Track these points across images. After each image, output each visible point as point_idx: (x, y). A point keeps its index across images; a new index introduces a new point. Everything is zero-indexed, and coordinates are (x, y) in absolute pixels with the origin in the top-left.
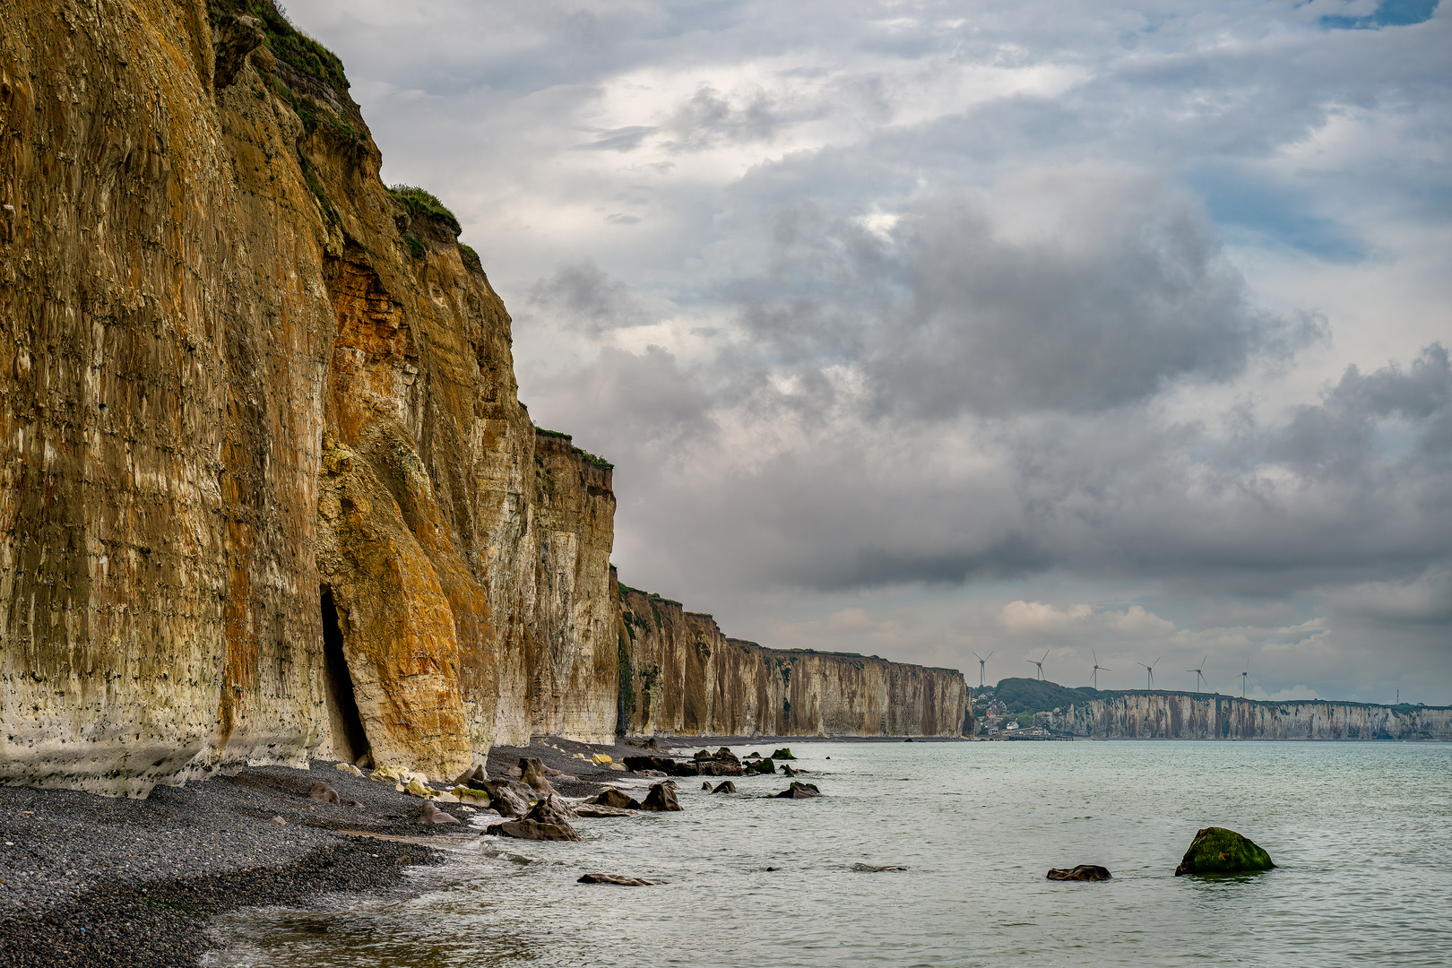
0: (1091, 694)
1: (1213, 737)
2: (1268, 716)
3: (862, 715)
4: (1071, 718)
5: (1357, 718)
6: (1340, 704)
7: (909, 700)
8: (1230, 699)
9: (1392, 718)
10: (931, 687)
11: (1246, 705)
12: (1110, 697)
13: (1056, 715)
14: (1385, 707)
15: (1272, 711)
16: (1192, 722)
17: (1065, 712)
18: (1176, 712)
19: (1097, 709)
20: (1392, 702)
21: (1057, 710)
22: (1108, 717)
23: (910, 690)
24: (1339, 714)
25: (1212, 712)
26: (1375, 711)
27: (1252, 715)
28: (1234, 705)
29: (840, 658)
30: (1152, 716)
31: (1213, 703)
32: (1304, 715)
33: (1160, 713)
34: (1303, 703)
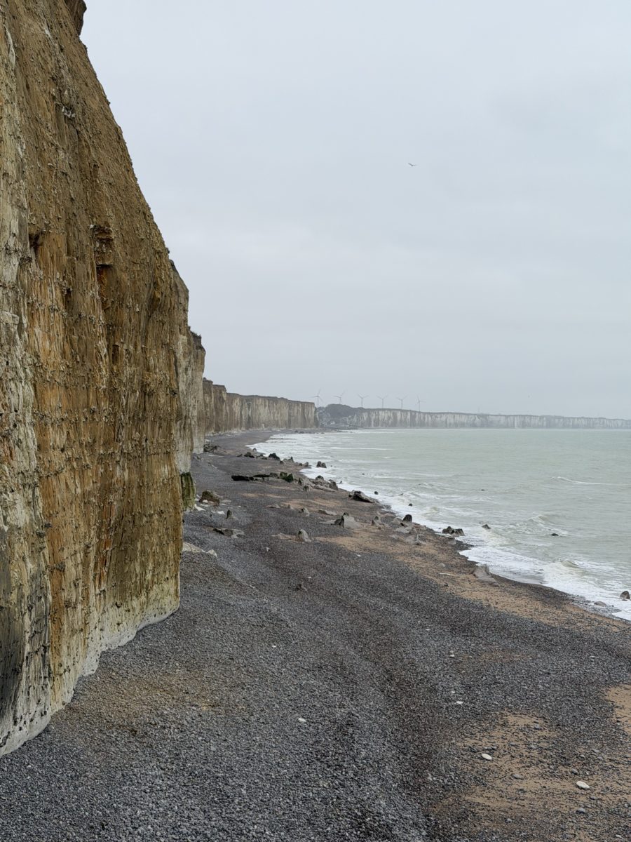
0: (361, 410)
1: (409, 427)
2: (430, 418)
3: (278, 421)
4: (355, 420)
5: (464, 419)
6: (457, 413)
7: (295, 414)
8: (415, 412)
9: (477, 419)
10: (303, 410)
11: (422, 415)
12: (369, 411)
13: (349, 419)
14: (475, 415)
15: (431, 416)
16: (401, 420)
17: (353, 417)
18: (395, 417)
19: (365, 416)
20: (477, 412)
21: (350, 417)
22: (369, 420)
23: (296, 411)
24: (457, 417)
25: (409, 417)
26: (470, 416)
27: (424, 418)
28: (417, 414)
29: (269, 398)
30: (386, 419)
31: (409, 414)
32: (444, 418)
33: (389, 418)
34: (444, 413)
